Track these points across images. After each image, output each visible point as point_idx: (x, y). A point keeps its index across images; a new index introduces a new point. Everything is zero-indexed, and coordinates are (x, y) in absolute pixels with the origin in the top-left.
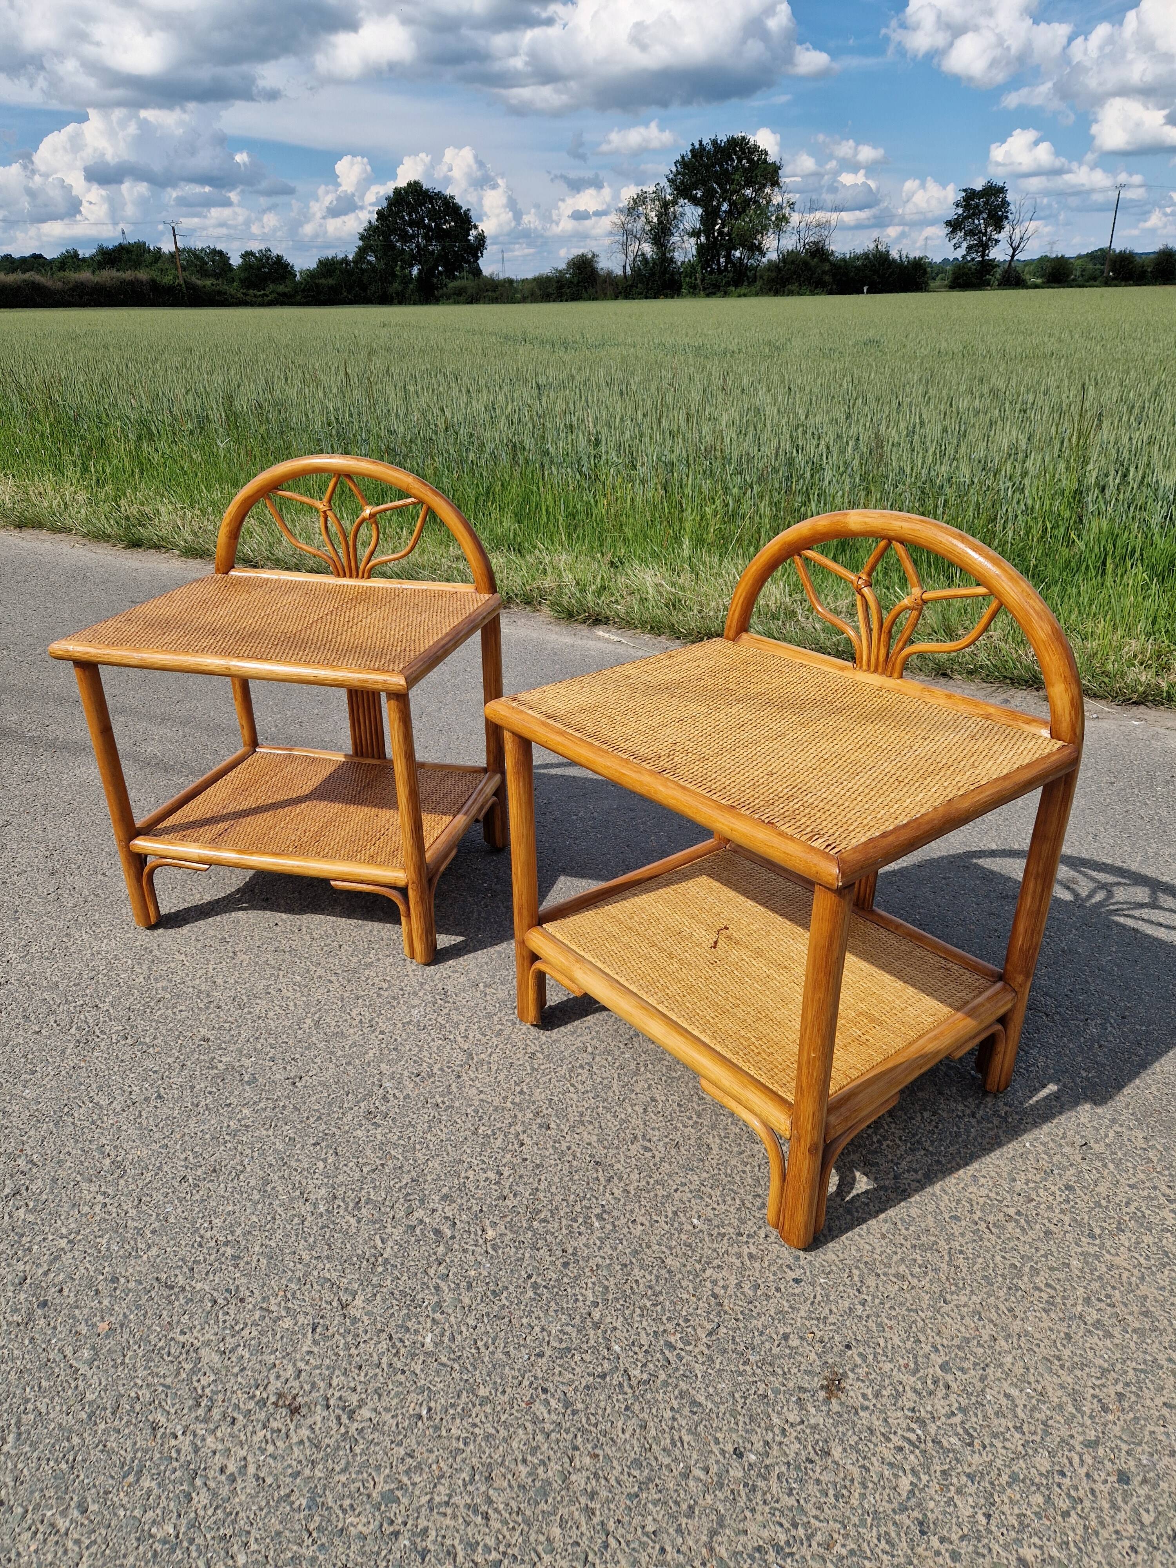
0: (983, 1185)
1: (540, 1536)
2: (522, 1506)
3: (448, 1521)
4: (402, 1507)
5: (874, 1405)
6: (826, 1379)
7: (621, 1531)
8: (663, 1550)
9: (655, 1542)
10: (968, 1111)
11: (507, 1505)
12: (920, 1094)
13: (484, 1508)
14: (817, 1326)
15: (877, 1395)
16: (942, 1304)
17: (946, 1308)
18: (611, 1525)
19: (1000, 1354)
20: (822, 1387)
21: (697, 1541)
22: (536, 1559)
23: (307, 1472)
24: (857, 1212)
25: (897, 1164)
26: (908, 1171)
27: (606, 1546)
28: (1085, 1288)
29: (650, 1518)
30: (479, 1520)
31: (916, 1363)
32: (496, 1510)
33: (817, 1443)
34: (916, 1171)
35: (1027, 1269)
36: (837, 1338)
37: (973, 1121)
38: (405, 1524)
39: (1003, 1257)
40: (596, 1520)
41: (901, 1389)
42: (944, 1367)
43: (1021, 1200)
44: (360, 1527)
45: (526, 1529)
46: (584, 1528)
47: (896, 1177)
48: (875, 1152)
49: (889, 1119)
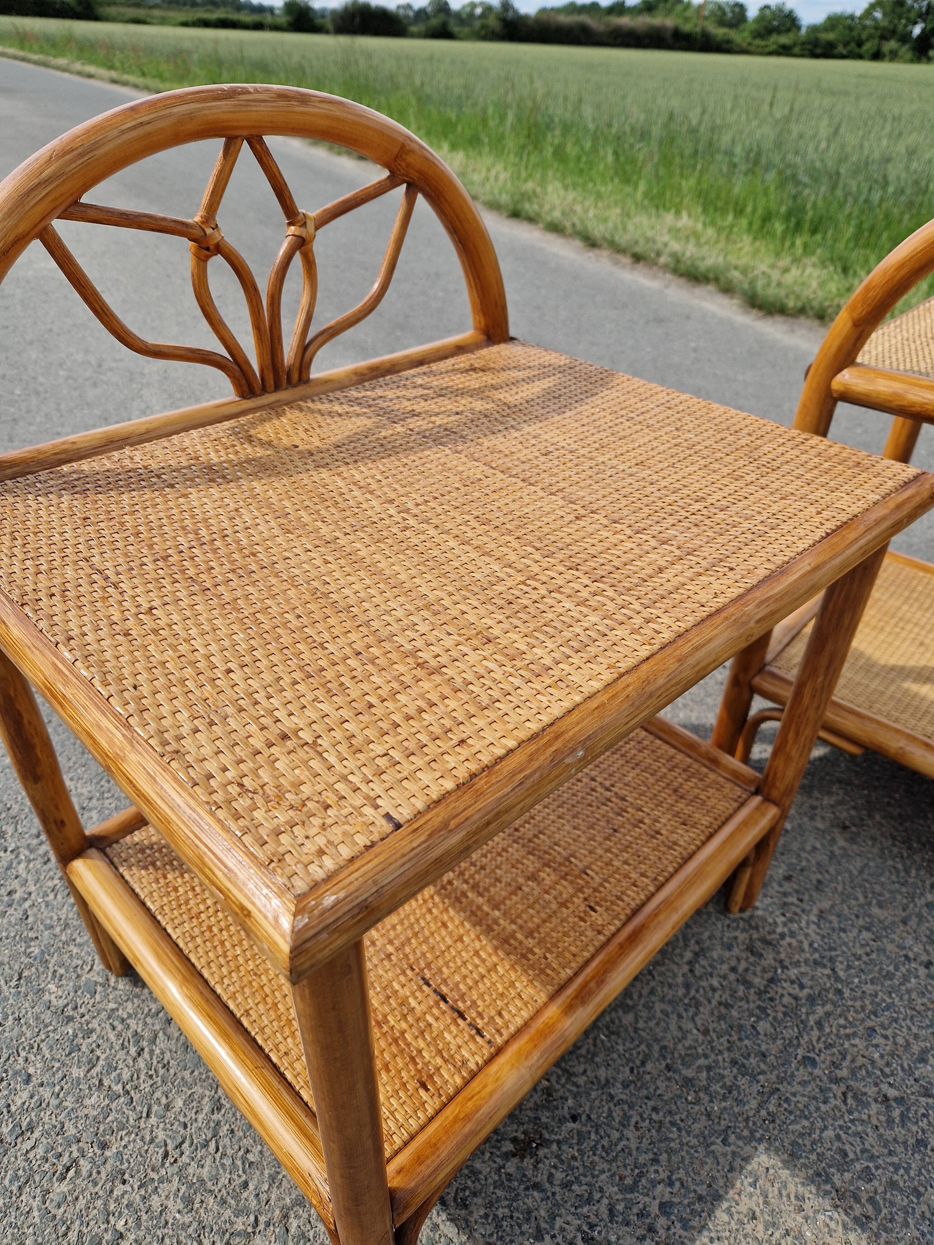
0: (876, 1046)
1: (164, 1098)
2: (172, 1062)
3: (112, 1036)
4: (92, 1001)
5: (554, 1194)
6: (525, 1133)
7: (227, 1141)
8: (245, 1185)
9: (244, 1172)
10: (924, 958)
11: (163, 1053)
12: (875, 910)
13: (145, 1044)
14: (559, 1077)
15: (566, 1185)
16: (719, 1141)
17: (718, 1147)
18: (224, 1130)
19: (746, 1236)
20: (514, 1140)
21: (280, 1199)
22: (144, 1115)
23: (58, 929)
24: (697, 991)
25: (784, 967)
26: (792, 982)
27: (206, 1145)
28: (923, 1234)
29: (259, 1147)
30: (133, 1051)
31: (636, 1183)
32: (152, 1052)
33: (464, 1190)
34: (802, 987)
35: (858, 1167)
36: (570, 1102)
37: (922, 971)
38: (83, 1016)
39: (838, 1137)
40: (216, 1117)
41: (597, 1196)
42: (665, 1208)
43: (916, 1088)
44: (53, 998)
45: (159, 1084)
46: (201, 1117)
47: (772, 981)
48: (769, 943)
49: (815, 919)
